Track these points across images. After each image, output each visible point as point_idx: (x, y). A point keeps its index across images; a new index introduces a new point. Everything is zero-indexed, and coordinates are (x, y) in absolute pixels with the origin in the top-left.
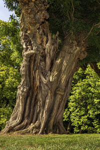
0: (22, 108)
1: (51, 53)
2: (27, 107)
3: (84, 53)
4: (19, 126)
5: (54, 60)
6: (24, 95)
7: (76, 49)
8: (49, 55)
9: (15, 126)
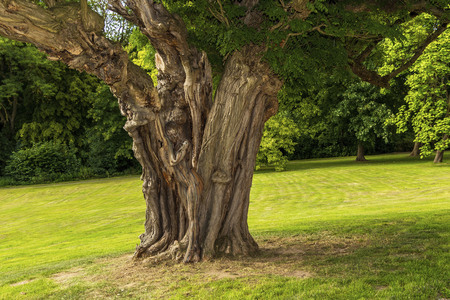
0: (155, 215)
1: (198, 100)
2: (163, 212)
3: (273, 84)
4: (156, 245)
5: (205, 111)
6: (150, 193)
7: (246, 82)
8: (193, 103)
9: (149, 246)
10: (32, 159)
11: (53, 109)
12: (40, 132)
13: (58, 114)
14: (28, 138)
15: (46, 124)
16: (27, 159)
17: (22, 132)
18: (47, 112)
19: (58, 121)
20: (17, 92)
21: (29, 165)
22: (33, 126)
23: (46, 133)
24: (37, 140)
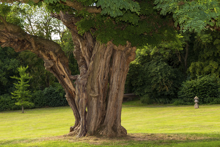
10: (195, 87)
11: (212, 52)
12: (203, 68)
13: (215, 55)
14: (194, 73)
15: (206, 62)
16: (191, 87)
17: (190, 68)
18: (208, 54)
19: (215, 60)
20: (186, 41)
21: (193, 91)
22: (198, 64)
23: (206, 69)
24: (200, 74)
